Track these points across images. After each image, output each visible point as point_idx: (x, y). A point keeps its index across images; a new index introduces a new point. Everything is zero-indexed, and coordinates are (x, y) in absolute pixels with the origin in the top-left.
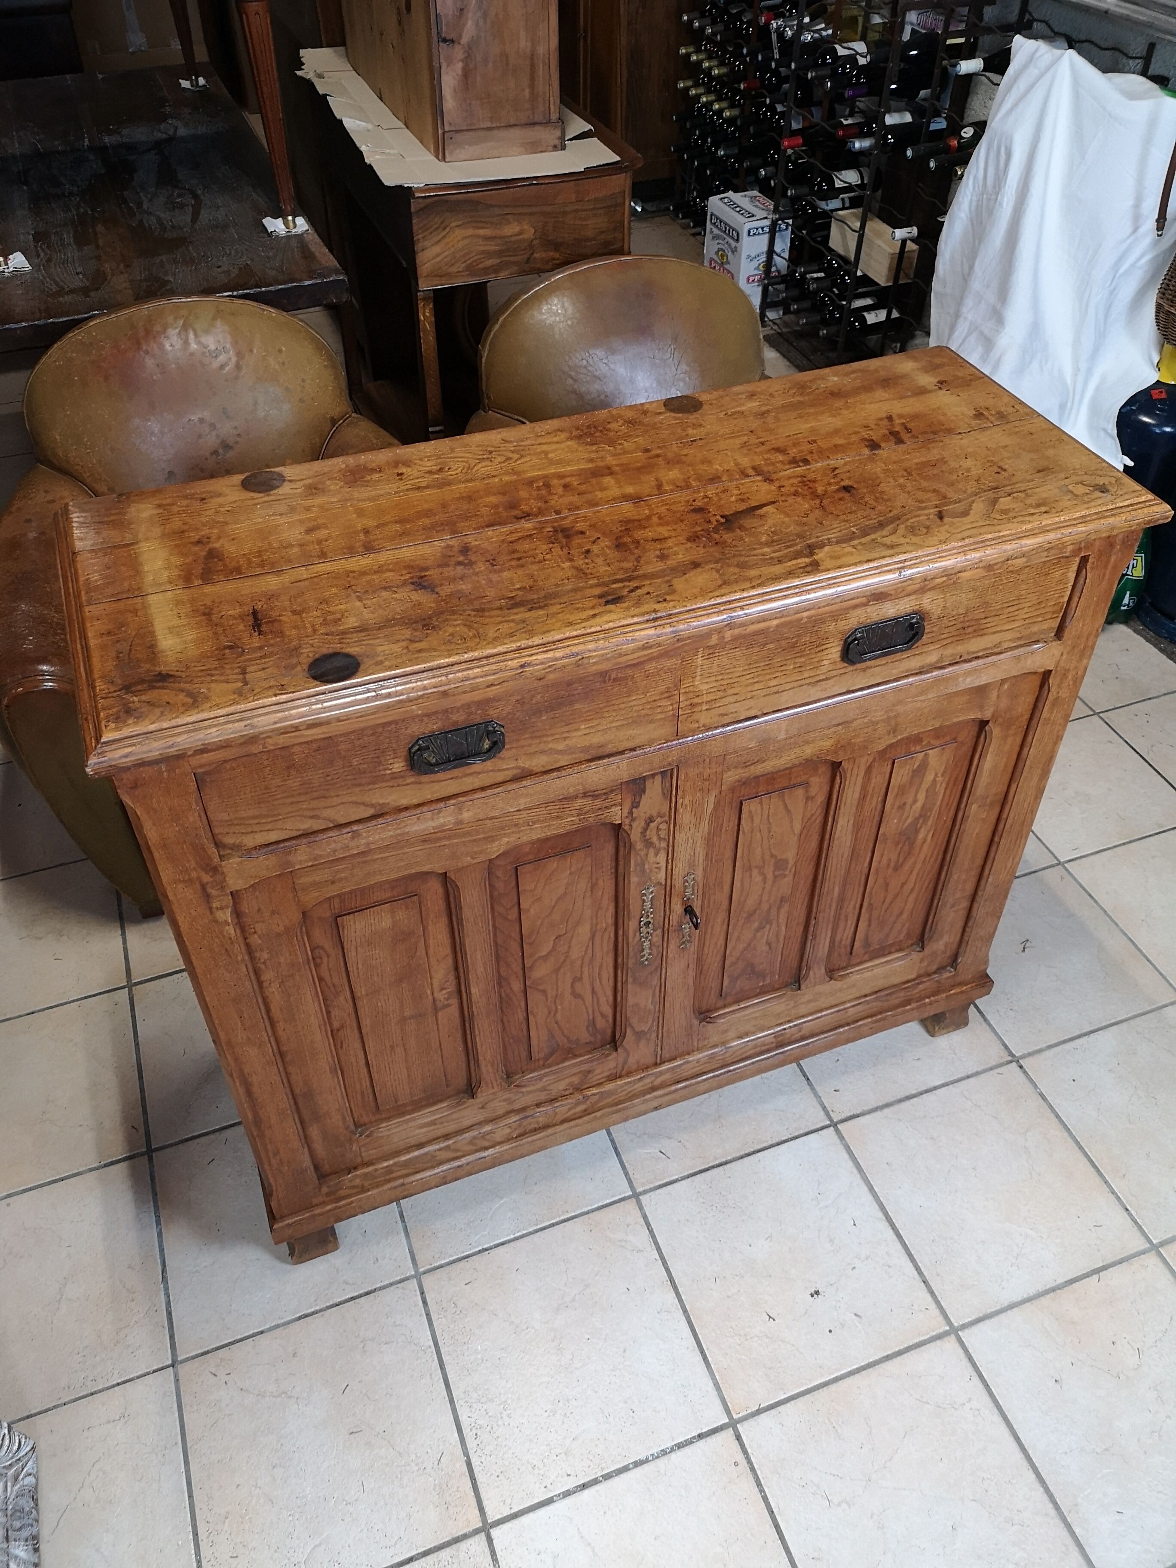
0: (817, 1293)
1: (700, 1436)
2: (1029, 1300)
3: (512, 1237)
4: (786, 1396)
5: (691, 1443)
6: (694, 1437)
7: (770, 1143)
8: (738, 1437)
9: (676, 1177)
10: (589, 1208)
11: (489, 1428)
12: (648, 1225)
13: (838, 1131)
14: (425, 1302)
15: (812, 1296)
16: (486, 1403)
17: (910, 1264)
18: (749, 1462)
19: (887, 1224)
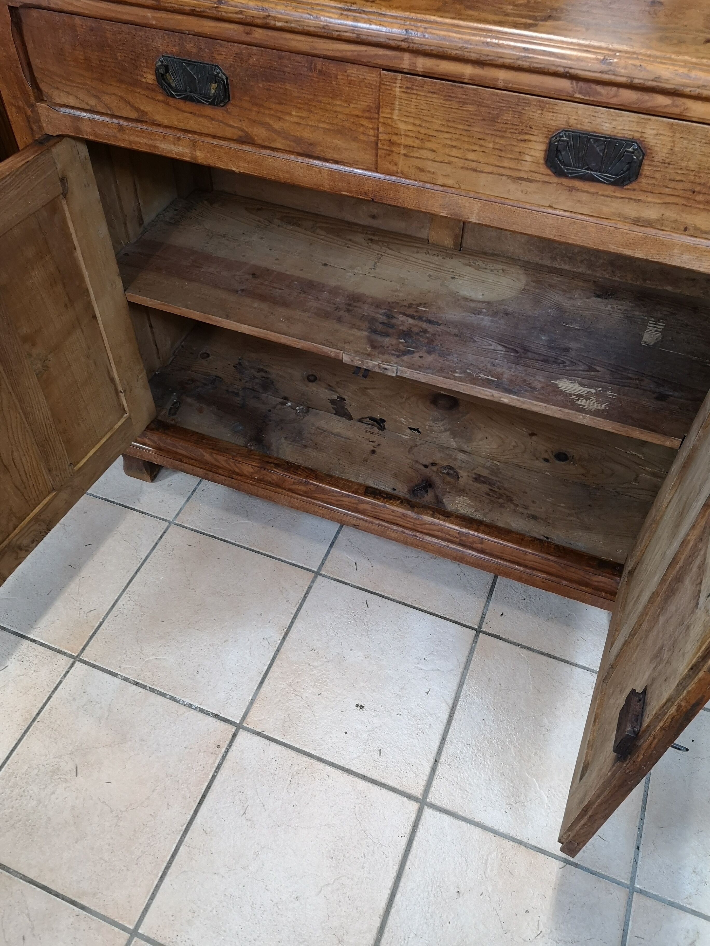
0: (362, 707)
1: (216, 716)
2: (496, 832)
3: (233, 542)
4: (282, 740)
5: (209, 715)
6: (213, 713)
7: (426, 609)
8: (234, 736)
9: (350, 582)
10: (286, 560)
11: (126, 617)
12: (307, 592)
13: (477, 636)
14: (161, 537)
15: (357, 706)
16: (137, 605)
17: (437, 743)
18: (226, 752)
19: (449, 710)
